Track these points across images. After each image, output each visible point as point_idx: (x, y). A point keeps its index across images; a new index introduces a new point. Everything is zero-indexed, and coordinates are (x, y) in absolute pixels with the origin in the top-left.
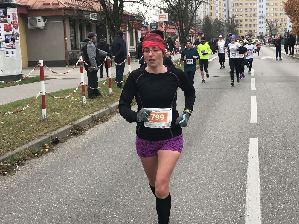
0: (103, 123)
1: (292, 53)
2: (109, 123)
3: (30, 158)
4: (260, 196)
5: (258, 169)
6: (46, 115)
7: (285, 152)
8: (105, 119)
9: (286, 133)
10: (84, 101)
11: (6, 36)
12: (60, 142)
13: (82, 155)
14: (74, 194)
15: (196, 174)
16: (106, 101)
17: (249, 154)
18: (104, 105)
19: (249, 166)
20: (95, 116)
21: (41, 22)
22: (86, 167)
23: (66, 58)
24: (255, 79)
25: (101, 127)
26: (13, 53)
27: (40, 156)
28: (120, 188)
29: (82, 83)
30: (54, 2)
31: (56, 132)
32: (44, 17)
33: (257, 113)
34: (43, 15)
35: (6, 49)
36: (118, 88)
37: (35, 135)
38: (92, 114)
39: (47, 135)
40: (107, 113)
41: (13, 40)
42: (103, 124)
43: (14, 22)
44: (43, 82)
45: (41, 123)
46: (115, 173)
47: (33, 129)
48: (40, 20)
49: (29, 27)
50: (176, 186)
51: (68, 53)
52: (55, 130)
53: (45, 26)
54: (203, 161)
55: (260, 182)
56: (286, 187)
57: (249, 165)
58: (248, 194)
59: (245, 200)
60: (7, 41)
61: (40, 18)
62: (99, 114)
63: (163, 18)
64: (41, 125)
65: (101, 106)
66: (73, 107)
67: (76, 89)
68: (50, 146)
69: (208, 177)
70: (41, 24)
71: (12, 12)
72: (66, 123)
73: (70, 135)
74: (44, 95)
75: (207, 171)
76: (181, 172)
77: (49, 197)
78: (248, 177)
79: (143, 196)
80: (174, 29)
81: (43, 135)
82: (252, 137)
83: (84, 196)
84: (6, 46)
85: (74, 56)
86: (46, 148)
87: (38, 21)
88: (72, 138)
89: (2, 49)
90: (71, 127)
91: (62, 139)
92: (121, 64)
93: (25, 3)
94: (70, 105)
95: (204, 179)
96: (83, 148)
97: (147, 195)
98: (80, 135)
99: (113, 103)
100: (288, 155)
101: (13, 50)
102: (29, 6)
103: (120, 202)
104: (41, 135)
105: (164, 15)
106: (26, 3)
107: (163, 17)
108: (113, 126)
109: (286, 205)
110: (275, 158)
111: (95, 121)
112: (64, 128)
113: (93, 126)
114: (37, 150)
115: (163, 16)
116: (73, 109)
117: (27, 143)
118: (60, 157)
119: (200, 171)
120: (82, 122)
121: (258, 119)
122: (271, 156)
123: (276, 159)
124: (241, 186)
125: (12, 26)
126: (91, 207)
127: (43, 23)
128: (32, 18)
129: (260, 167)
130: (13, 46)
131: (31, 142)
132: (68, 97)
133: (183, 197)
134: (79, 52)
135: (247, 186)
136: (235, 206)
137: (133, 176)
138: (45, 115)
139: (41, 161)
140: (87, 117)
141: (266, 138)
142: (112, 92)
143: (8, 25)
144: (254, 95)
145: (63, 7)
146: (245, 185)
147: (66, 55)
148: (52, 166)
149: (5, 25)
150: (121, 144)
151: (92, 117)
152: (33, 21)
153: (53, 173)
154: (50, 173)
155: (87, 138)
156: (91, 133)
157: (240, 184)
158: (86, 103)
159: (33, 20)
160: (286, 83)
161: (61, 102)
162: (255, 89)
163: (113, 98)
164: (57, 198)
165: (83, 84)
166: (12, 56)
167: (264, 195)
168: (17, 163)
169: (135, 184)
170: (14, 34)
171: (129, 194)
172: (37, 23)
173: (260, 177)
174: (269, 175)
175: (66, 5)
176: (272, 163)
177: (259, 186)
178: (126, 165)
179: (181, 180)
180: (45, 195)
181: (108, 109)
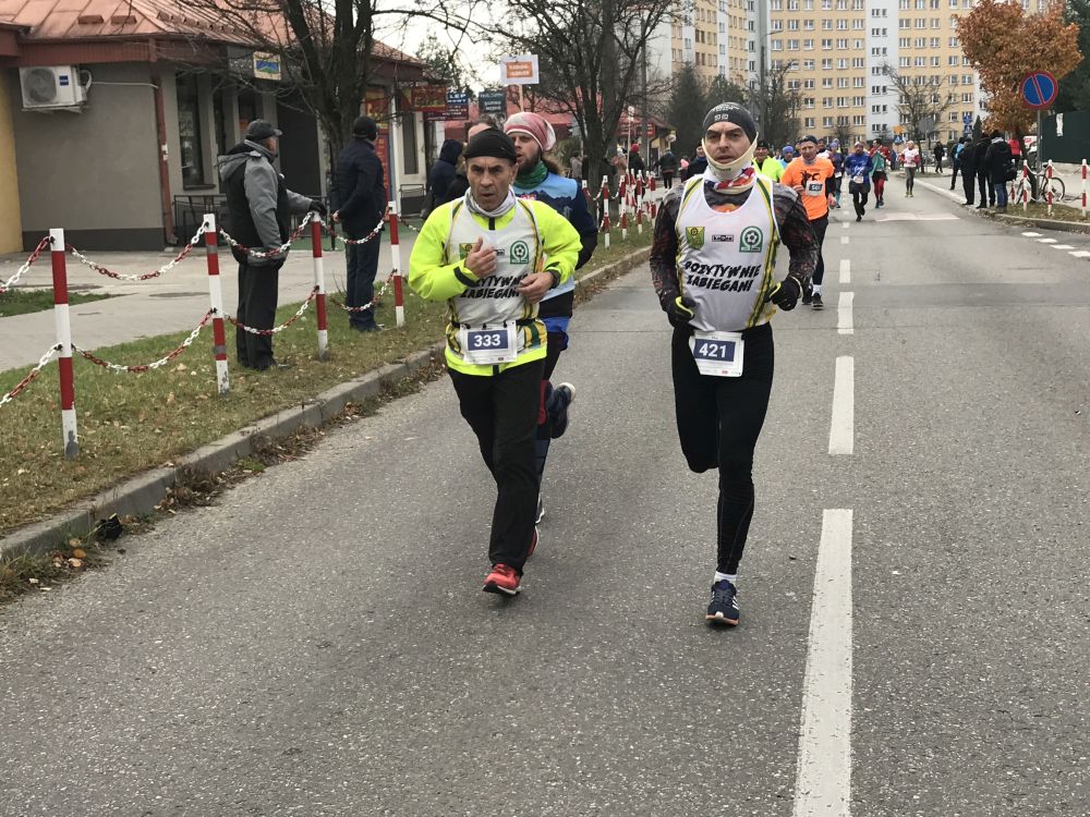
0: (293, 459)
1: (988, 199)
2: (316, 461)
3: (10, 592)
4: (852, 719)
5: (849, 621)
6: (75, 434)
7: (949, 559)
8: (300, 446)
9: (954, 490)
10: (224, 380)
12: (128, 532)
13: (208, 581)
14: (170, 727)
15: (625, 644)
16: (309, 379)
17: (819, 567)
18: (297, 392)
19: (817, 611)
20: (262, 433)
21: (69, 88)
22: (220, 623)
23: (164, 222)
24: (851, 295)
25: (285, 476)
27: (49, 586)
28: (343, 701)
29: (215, 310)
30: (117, 14)
31: (109, 496)
32: (81, 69)
33: (855, 417)
34: (78, 62)
36: (355, 332)
37: (33, 507)
38: (250, 429)
39: (79, 505)
40: (306, 423)
42: (291, 464)
44: (63, 310)
45: (59, 463)
46: (327, 645)
47: (28, 483)
48: (66, 78)
49: (27, 103)
50: (550, 688)
51: (172, 200)
52: (110, 488)
53: (85, 103)
54: (651, 597)
55: (854, 670)
56: (946, 685)
57: (816, 607)
58: (807, 715)
59: (798, 735)
61: (64, 71)
62: (279, 427)
63: (520, 73)
64: (58, 469)
65: (287, 396)
66: (180, 403)
67: (193, 335)
68: (87, 549)
69: (669, 655)
70: (69, 94)
72: (151, 462)
73: (164, 505)
74: (69, 359)
75: (666, 630)
76: (567, 638)
77: (77, 738)
78: (811, 650)
79: (426, 728)
80: (562, 112)
81: (63, 506)
82: (829, 507)
83: (208, 731)
85: (193, 212)
86: (75, 558)
87: (58, 81)
88: (173, 515)
90: (171, 476)
91: (133, 521)
92: (362, 241)
93: (9, 15)
94: (171, 395)
95: (654, 660)
96: (214, 553)
97: (440, 725)
98: (203, 505)
99: (332, 385)
100: (959, 570)
102: (27, 29)
103: (340, 753)
104: (55, 508)
105: (524, 64)
106: (16, 16)
107: (522, 70)
108: (328, 472)
109: (943, 752)
110: (912, 580)
111: (263, 453)
112: (144, 479)
113: (255, 473)
114: (36, 562)
115: (522, 67)
116: (182, 407)
118: (123, 587)
119: (640, 633)
120: (212, 457)
121: (857, 441)
122: (895, 572)
123: (916, 584)
124: (783, 686)
126: (232, 773)
127: (79, 89)
128: (36, 73)
129: (854, 616)
131: (18, 533)
132: (160, 366)
133: (572, 730)
134: (213, 197)
135: (805, 684)
136: (761, 757)
137: (393, 656)
138: (71, 433)
139: (52, 606)
140: (233, 438)
141: (881, 509)
142: (329, 345)
144: (847, 353)
145: (150, 30)
146: (798, 681)
147: (163, 209)
148: (91, 624)
150: (355, 537)
151: (252, 437)
152: (42, 80)
153: (95, 648)
154: (83, 650)
155: (228, 518)
156: (248, 497)
157: (781, 678)
158: (233, 387)
159: (38, 81)
160: (964, 308)
161: (136, 382)
162: (851, 331)
163: (333, 366)
164: (104, 742)
165: (220, 315)
167: (866, 715)
169: (399, 686)
171: (374, 723)
172: (54, 90)
173: (855, 652)
174: (887, 644)
175: (161, 25)
176: (900, 599)
177: (850, 684)
178: (370, 613)
179: (570, 666)
180: (61, 730)
181: (314, 409)
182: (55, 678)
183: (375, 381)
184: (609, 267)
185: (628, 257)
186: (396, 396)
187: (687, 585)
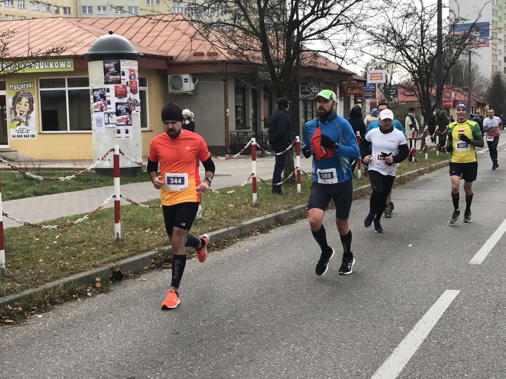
0: (219, 250)
2: (228, 252)
3: (63, 300)
5: (422, 341)
6: (120, 234)
7: (491, 317)
8: (225, 245)
11: (117, 104)
12: (127, 277)
13: (147, 301)
15: (308, 344)
16: (243, 215)
17: (424, 317)
19: (409, 337)
21: (188, 83)
23: (226, 143)
26: (127, 132)
27: (80, 299)
28: (167, 358)
30: (210, 51)
32: (194, 76)
33: (495, 246)
34: (192, 72)
35: (117, 125)
37: (87, 264)
39: (107, 265)
40: (231, 235)
41: (129, 111)
42: (216, 252)
43: (131, 82)
44: (117, 180)
46: (177, 333)
47: (92, 254)
48: (187, 79)
49: (170, 90)
50: (258, 361)
51: (230, 133)
52: (126, 258)
53: (195, 90)
54: (335, 324)
55: (406, 365)
57: (409, 335)
60: (118, 113)
61: (186, 76)
62: (216, 235)
64: (108, 249)
69: (324, 351)
70: (188, 86)
71: (128, 67)
72: (149, 248)
73: (149, 267)
74: (119, 201)
76: (283, 339)
78: (392, 355)
80: (412, 95)
81: (100, 265)
82: (450, 288)
84: (117, 120)
85: (239, 139)
87: (183, 81)
88: (151, 272)
89: (111, 126)
90: (155, 255)
91: (132, 273)
93: (165, 52)
95: (316, 353)
97: (200, 373)
98: (167, 268)
99: (252, 218)
101: (128, 127)
102: (172, 58)
104: (97, 265)
106: (168, 52)
107: (377, 77)
108: (230, 257)
110: (465, 326)
112: (142, 255)
114: (78, 288)
117: (67, 276)
118: (111, 302)
119: (318, 340)
121: (487, 258)
123: (466, 328)
125: (128, 89)
127: (192, 84)
128: (174, 77)
129: (425, 341)
130: (128, 121)
131: (75, 275)
134: (247, 132)
135: (378, 370)
138: (118, 233)
139: (77, 307)
141: (475, 291)
142: (257, 200)
143: (122, 87)
145: (224, 58)
146: (376, 368)
147: (225, 138)
148: (87, 316)
149: (116, 87)
152: (177, 81)
153: (82, 327)
154: (77, 327)
157: (369, 366)
159: (175, 80)
163: (257, 210)
164: (60, 366)
166: (126, 137)
168: (36, 308)
169: (195, 354)
170: (131, 102)
171: (173, 369)
172: (182, 84)
173: (414, 357)
174: (431, 355)
175: (228, 55)
176: (453, 334)
177: (399, 372)
178: (204, 321)
179: (276, 352)
180: (46, 360)
181: (236, 229)
182: (58, 338)
183: (273, 217)
184: (421, 169)
185: (433, 165)
186: (282, 224)
187: (355, 320)
